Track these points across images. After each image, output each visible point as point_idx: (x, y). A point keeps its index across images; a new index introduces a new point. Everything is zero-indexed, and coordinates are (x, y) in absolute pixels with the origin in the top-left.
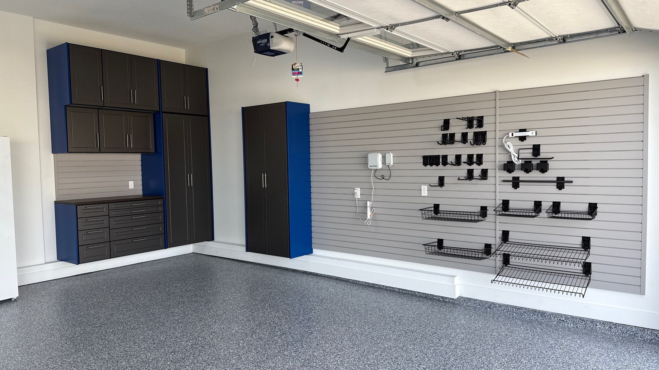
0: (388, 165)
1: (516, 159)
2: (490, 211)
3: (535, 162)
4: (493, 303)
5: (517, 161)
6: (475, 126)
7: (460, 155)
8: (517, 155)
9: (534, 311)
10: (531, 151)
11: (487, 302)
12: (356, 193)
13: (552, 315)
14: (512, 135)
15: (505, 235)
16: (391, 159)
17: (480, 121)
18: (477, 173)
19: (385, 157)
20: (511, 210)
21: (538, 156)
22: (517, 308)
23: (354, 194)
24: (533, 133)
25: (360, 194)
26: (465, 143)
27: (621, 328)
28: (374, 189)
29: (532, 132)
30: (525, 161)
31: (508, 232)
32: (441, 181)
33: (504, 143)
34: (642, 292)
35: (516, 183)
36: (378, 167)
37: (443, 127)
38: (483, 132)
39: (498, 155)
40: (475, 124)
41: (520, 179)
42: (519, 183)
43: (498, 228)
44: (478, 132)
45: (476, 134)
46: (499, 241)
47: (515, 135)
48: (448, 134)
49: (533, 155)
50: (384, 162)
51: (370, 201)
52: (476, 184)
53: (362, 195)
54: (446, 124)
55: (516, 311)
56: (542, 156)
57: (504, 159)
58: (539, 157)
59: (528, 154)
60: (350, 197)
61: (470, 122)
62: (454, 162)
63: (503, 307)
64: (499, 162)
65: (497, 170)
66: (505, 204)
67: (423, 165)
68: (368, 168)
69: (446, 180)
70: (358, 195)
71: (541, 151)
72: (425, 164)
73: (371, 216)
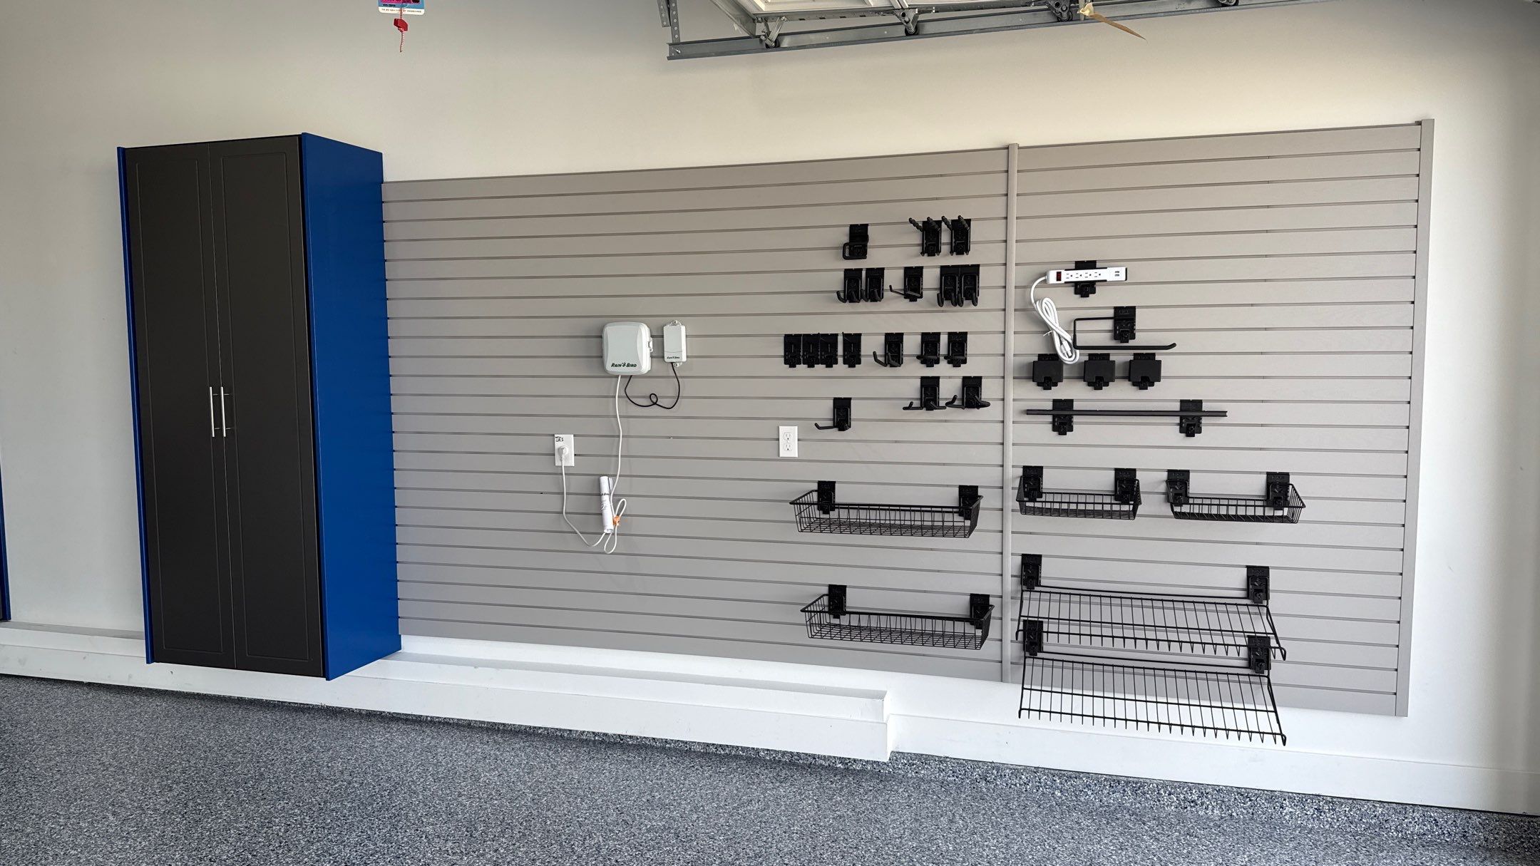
0: (672, 363)
1: (1068, 349)
2: (988, 500)
3: (1121, 358)
4: (997, 767)
5: (1070, 354)
6: (945, 249)
7: (900, 336)
8: (1069, 337)
9: (1114, 782)
10: (1109, 325)
11: (976, 763)
12: (561, 450)
13: (1163, 787)
14: (1059, 277)
15: (1031, 568)
16: (678, 343)
17: (961, 233)
18: (949, 387)
19: (663, 336)
20: (1050, 498)
21: (1130, 341)
22: (1064, 775)
23: (554, 455)
24: (1117, 274)
25: (575, 455)
26: (913, 299)
27: (1347, 809)
28: (623, 436)
29: (1117, 269)
30: (1090, 355)
31: (1038, 558)
32: (842, 414)
33: (1033, 301)
34: (1400, 710)
35: (1063, 418)
36: (641, 367)
37: (847, 247)
38: (967, 266)
39: (1011, 337)
40: (944, 244)
41: (1076, 406)
42: (1071, 417)
43: (1009, 549)
44: (953, 266)
45: (945, 270)
46: (1011, 584)
47: (1067, 276)
48: (861, 270)
49: (1116, 337)
50: (658, 353)
51: (608, 476)
52: (946, 421)
53: (579, 455)
54: (858, 240)
55: (1061, 783)
56: (1141, 339)
57: (1032, 347)
58: (1131, 343)
59: (1099, 334)
60: (541, 464)
61: (930, 234)
62: (881, 356)
63: (1023, 777)
64: (1015, 355)
65: (1010, 381)
66: (1032, 479)
67: (785, 363)
68: (605, 371)
69: (856, 411)
70: (567, 458)
71: (1137, 326)
72: (791, 360)
73: (614, 523)
